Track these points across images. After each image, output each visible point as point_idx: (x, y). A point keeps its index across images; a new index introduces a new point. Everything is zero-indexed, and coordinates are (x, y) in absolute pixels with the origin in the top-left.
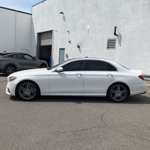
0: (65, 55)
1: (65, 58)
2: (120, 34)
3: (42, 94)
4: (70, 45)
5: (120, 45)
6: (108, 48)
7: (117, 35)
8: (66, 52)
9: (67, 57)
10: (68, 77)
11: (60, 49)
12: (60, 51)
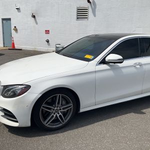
4: (19, 13)
7: (90, 3)
9: (16, 30)
12: (3, 23)
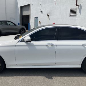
0: (39, 22)
1: (39, 24)
2: (80, 5)
3: (7, 67)
4: (42, 14)
5: (80, 13)
6: (70, 15)
7: (78, 6)
8: (39, 19)
9: (40, 23)
10: (37, 47)
11: (35, 17)
12: (35, 19)
